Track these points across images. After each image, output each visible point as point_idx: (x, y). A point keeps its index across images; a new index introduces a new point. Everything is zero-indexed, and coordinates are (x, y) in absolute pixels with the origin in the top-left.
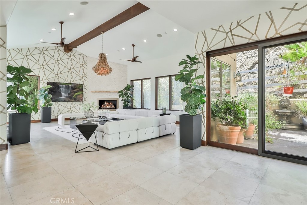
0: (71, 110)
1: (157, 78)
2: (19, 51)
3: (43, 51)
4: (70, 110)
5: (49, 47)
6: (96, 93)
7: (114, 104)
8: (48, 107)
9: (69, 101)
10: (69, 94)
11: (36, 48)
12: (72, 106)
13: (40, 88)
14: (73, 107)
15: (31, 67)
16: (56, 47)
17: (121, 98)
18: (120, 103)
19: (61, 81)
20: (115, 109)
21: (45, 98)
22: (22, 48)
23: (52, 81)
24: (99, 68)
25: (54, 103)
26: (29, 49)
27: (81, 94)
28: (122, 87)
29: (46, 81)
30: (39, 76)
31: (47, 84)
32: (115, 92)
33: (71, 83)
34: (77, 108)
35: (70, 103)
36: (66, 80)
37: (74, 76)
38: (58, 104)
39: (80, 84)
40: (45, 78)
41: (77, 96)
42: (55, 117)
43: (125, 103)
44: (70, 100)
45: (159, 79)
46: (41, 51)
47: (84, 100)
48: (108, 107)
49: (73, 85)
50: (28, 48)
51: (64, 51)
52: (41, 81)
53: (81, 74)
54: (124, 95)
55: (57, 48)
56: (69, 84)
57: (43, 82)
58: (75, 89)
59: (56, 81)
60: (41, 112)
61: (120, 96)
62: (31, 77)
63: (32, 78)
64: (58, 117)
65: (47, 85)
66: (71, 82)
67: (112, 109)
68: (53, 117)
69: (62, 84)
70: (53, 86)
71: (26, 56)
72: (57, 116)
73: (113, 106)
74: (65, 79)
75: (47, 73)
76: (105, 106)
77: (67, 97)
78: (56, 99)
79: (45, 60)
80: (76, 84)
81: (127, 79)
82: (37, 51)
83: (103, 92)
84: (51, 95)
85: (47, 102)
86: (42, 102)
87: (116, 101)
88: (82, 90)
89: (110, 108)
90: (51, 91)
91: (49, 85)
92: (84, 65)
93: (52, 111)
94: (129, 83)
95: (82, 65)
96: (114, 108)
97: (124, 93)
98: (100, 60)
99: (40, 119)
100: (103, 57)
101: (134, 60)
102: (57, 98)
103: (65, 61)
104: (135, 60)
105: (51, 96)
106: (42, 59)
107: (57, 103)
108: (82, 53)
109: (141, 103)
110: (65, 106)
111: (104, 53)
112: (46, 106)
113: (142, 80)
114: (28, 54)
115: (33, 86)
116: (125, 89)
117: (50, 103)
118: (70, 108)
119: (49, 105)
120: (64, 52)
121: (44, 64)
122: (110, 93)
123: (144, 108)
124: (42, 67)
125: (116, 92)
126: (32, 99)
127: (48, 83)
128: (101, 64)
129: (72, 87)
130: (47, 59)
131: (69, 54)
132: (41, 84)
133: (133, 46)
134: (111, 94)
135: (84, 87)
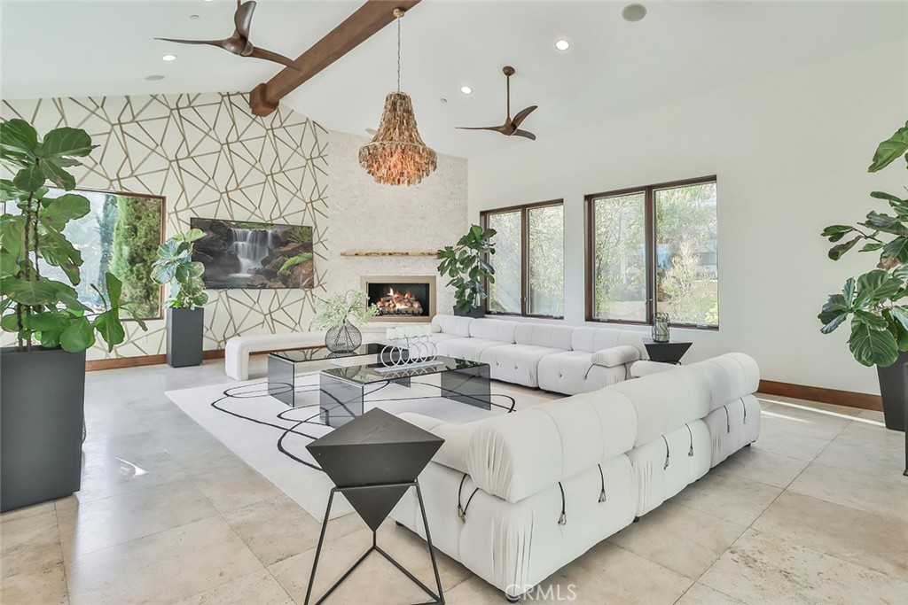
0: (272, 319)
1: (589, 199)
2: (92, 107)
3: (178, 109)
4: (268, 317)
5: (199, 94)
6: (356, 258)
7: (420, 299)
8: (192, 308)
9: (263, 287)
10: (265, 262)
11: (154, 97)
12: (275, 305)
13: (167, 239)
14: (280, 308)
15: (136, 166)
16: (223, 96)
17: (447, 277)
18: (444, 295)
19: (240, 215)
20: (422, 315)
21: (179, 276)
22: (105, 98)
23: (207, 213)
24: (388, 151)
25: (212, 294)
26: (129, 102)
27: (306, 262)
28: (451, 237)
29: (186, 216)
30: (163, 198)
31: (189, 227)
32: (423, 254)
33: (274, 222)
34: (294, 311)
35: (267, 294)
36: (257, 212)
37: (284, 197)
38: (228, 297)
39: (302, 227)
40: (182, 205)
41: (292, 267)
42: (217, 344)
43: (460, 295)
44: (269, 283)
45: (597, 202)
46: (172, 110)
47: (316, 284)
48: (400, 306)
49: (279, 231)
50: (127, 97)
51: (249, 111)
52: (169, 214)
53: (306, 192)
54: (458, 265)
55: (226, 98)
56: (265, 225)
57: (178, 219)
58: (287, 243)
59: (223, 215)
60: (167, 328)
61: (441, 269)
62: (139, 203)
63: (143, 205)
64: (229, 342)
65: (191, 228)
66: (271, 220)
67: (414, 314)
68: (208, 345)
69: (243, 227)
70: (212, 234)
71: (120, 124)
72: (225, 340)
73: (416, 305)
74: (252, 209)
75: (192, 186)
76: (387, 304)
77: (257, 272)
78: (220, 281)
79: (185, 139)
80: (289, 225)
81: (466, 207)
82: (158, 110)
83: (384, 254)
84: (202, 266)
85: (188, 290)
86: (170, 291)
87: (427, 285)
88: (308, 247)
89: (406, 313)
90: (202, 251)
91: (195, 230)
92: (318, 162)
93: (207, 323)
94: (477, 221)
95: (310, 162)
96: (421, 310)
97: (457, 257)
98: (389, 122)
99: (164, 351)
100: (400, 109)
101: (511, 127)
102: (223, 278)
103: (255, 146)
104: (515, 127)
105: (200, 268)
106: (173, 138)
107: (223, 294)
108: (311, 119)
109: (523, 294)
110: (251, 303)
111: (404, 90)
112: (186, 305)
113: (524, 208)
114: (127, 117)
115: (143, 233)
116: (464, 241)
117: (198, 295)
118: (270, 313)
119: (197, 301)
120: (250, 113)
121: (183, 153)
122: (406, 257)
123: (535, 313)
124: (174, 164)
125: (429, 254)
126: (141, 279)
127: (196, 223)
128: (396, 135)
129: (275, 237)
130: (193, 135)
131: (267, 120)
132: (169, 225)
133: (509, 71)
134: (411, 261)
135: (315, 239)
